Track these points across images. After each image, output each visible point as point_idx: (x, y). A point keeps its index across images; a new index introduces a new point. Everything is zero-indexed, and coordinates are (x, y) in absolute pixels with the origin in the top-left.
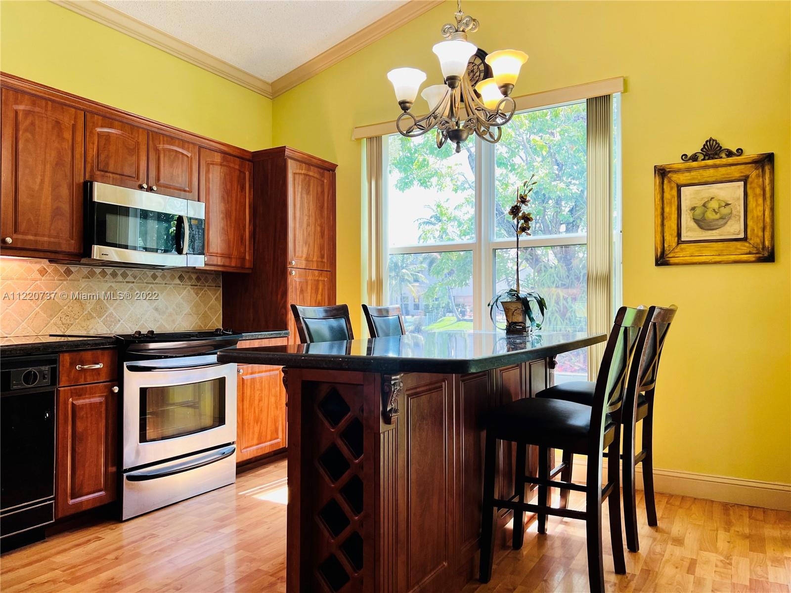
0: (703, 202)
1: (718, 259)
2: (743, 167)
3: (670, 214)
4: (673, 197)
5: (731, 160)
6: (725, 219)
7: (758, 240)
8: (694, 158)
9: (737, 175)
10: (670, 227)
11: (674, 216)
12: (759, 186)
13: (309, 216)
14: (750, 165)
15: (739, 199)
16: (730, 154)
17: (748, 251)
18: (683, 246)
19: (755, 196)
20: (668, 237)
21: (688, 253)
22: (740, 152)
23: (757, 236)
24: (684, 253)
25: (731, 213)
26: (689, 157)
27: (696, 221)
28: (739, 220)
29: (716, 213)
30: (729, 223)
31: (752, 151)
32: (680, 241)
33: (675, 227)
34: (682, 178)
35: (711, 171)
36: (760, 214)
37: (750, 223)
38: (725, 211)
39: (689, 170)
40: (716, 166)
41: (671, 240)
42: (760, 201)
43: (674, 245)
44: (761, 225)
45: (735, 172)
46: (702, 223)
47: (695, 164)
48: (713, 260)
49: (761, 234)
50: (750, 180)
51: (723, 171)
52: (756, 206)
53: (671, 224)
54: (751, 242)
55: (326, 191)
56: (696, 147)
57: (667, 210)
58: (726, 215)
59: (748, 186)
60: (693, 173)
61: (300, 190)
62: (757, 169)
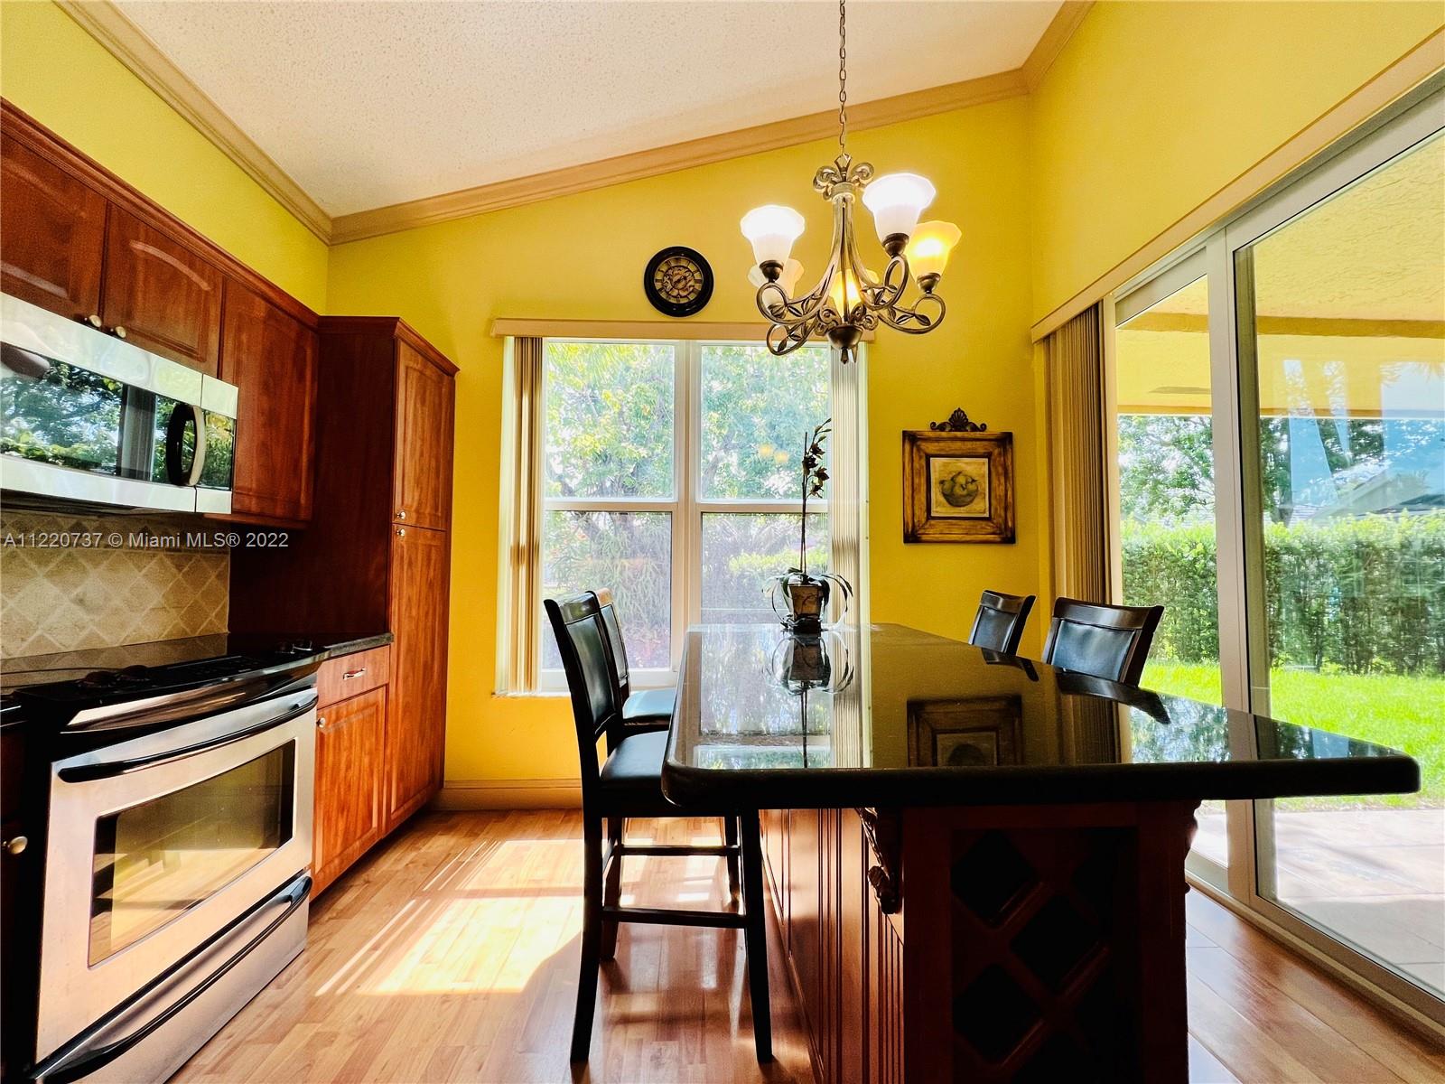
0: (951, 476)
1: (968, 538)
2: (986, 443)
3: (920, 485)
4: (921, 467)
5: (978, 435)
6: (972, 496)
7: (1001, 520)
8: (942, 427)
9: (981, 451)
10: (920, 500)
11: (924, 488)
12: (1001, 465)
13: (423, 440)
14: (993, 442)
15: (984, 476)
16: (974, 428)
17: (992, 531)
18: (933, 522)
19: (998, 474)
20: (917, 512)
21: (938, 530)
22: (984, 427)
23: (1000, 516)
24: (932, 532)
25: (977, 490)
26: (937, 424)
27: (945, 495)
28: (985, 498)
29: (964, 489)
30: (975, 501)
31: (995, 428)
32: (929, 517)
33: (924, 500)
34: (931, 448)
35: (958, 444)
36: (1002, 494)
37: (993, 502)
38: (971, 487)
39: (938, 440)
40: (963, 439)
41: (921, 514)
42: (1003, 480)
43: (924, 520)
44: (1003, 505)
45: (980, 447)
46: (951, 499)
47: (944, 434)
48: (964, 539)
49: (1003, 514)
50: (993, 457)
51: (969, 445)
52: (999, 486)
53: (922, 497)
54: (995, 521)
55: (444, 405)
56: (943, 417)
57: (916, 481)
58: (972, 492)
59: (992, 464)
60: (942, 444)
61: (413, 396)
62: (999, 446)
